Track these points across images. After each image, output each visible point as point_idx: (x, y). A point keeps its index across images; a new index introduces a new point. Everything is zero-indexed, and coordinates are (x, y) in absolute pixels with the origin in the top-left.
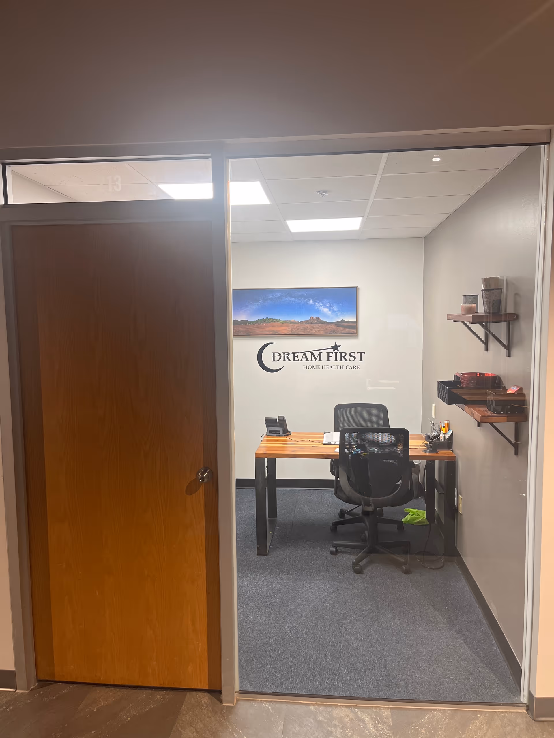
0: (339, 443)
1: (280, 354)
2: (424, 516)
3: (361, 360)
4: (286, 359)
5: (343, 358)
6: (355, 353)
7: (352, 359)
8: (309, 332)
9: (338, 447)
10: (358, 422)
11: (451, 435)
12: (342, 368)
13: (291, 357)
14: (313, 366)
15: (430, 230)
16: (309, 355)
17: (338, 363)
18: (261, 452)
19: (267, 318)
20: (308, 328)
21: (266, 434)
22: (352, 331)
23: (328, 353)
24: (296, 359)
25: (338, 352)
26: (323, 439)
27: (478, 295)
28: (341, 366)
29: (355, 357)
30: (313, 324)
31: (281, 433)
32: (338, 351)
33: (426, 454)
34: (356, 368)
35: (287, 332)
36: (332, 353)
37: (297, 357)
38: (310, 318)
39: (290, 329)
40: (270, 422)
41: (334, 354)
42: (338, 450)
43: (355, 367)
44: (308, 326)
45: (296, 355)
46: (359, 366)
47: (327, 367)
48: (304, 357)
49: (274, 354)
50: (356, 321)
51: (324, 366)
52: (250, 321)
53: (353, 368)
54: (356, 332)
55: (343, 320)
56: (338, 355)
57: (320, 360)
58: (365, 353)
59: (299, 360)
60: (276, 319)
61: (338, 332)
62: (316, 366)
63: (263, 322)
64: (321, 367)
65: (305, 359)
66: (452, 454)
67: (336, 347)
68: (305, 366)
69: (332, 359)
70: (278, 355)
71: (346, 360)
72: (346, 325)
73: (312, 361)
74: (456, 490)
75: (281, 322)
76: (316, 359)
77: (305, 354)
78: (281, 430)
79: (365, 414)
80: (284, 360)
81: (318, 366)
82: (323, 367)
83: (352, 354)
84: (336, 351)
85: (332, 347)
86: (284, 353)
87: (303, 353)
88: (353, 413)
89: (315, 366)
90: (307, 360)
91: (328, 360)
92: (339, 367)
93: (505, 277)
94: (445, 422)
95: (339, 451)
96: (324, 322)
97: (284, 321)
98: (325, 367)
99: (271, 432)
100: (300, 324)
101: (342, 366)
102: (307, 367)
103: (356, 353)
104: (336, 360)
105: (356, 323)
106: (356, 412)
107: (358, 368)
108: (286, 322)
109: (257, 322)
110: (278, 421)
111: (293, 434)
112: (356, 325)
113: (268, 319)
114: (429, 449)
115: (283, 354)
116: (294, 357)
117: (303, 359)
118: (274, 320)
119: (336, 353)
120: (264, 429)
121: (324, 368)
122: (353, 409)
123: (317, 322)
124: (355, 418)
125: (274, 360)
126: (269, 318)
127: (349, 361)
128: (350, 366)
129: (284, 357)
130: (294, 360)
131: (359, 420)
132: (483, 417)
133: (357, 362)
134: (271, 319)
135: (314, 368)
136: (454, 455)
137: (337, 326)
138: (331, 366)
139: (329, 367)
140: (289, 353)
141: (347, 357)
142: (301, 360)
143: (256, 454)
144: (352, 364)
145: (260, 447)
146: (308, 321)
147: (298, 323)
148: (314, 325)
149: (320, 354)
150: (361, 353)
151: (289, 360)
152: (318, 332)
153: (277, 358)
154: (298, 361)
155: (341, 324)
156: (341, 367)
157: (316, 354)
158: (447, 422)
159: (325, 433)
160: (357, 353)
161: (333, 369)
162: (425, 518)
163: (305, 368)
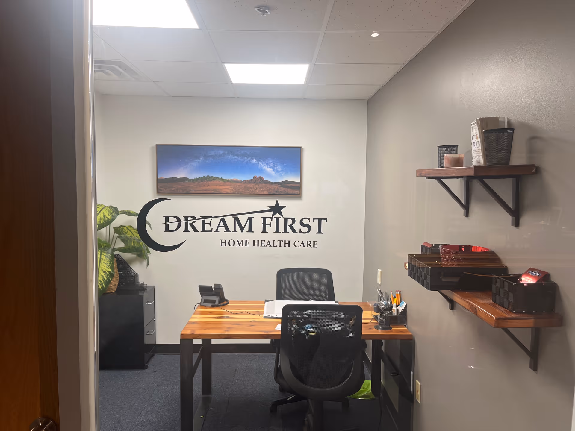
0: (280, 316)
1: (178, 219)
2: (369, 389)
3: (320, 232)
4: (190, 228)
5: (289, 228)
6: (309, 219)
7: (305, 229)
8: (253, 191)
9: (279, 323)
10: (300, 289)
11: (404, 309)
12: (287, 245)
13: (198, 224)
14: (237, 241)
15: (378, 88)
16: (230, 221)
17: (282, 236)
18: (188, 332)
19: (208, 176)
20: (251, 188)
21: (200, 304)
22: (295, 192)
23: (264, 219)
24: (207, 227)
25: (282, 217)
26: (264, 310)
27: (457, 146)
28: (285, 241)
29: (309, 227)
30: (256, 183)
31: (217, 303)
32: (282, 215)
33: (378, 332)
34: (312, 245)
35: (228, 191)
36: (271, 218)
37: (210, 224)
38: (254, 177)
39: (232, 188)
40: (204, 290)
41: (274, 220)
42: (279, 327)
43: (309, 243)
44: (252, 185)
45: (207, 221)
46: (315, 243)
47: (262, 243)
48: (222, 224)
49: (167, 218)
50: (299, 182)
51: (256, 241)
52: (190, 178)
53: (305, 245)
54: (299, 193)
55: (286, 180)
56: (282, 222)
57: (250, 230)
58: (326, 219)
59: (213, 231)
60: (218, 178)
61: (282, 192)
62: (242, 241)
63: (204, 180)
64: (251, 243)
65: (224, 229)
66: (407, 332)
67: (277, 209)
68: (224, 241)
69: (270, 230)
70: (175, 220)
71: (294, 231)
72: (290, 185)
73: (235, 231)
74: (412, 373)
75: (223, 181)
76: (242, 229)
77: (223, 220)
78: (217, 299)
79: (307, 280)
80: (186, 230)
81: (246, 241)
82: (254, 243)
83: (305, 222)
84: (277, 215)
85: (270, 209)
86: (186, 218)
87: (220, 218)
88: (295, 279)
89: (240, 242)
90: (227, 230)
91: (264, 231)
92: (283, 243)
93: (506, 118)
94: (396, 292)
95: (281, 329)
96: (268, 182)
97: (226, 180)
98: (259, 243)
99: (206, 301)
100: (242, 183)
101: (287, 242)
102: (226, 243)
103: (311, 220)
104: (277, 231)
105: (300, 184)
106: (298, 277)
107: (315, 246)
108: (228, 181)
109: (197, 180)
110: (213, 290)
111: (230, 304)
112: (300, 185)
113: (209, 178)
114: (381, 324)
115: (183, 219)
116: (204, 224)
117: (219, 229)
118: (216, 178)
119: (277, 219)
120: (199, 298)
121: (256, 245)
122: (295, 274)
123: (261, 182)
124: (298, 284)
125: (167, 229)
126: (210, 176)
127: (299, 233)
128: (300, 242)
129: (186, 224)
130: (204, 230)
131: (301, 287)
132: (499, 319)
133: (313, 235)
134: (212, 177)
135: (239, 245)
136: (410, 334)
137: (281, 187)
138: (269, 242)
139: (266, 243)
140: (194, 218)
141: (297, 226)
142: (217, 231)
143: (182, 335)
144: (305, 238)
145: (189, 323)
146: (251, 180)
147: (241, 182)
148: (257, 185)
149: (250, 219)
150: (320, 220)
151: (195, 230)
152: (261, 192)
153: (173, 226)
154: (211, 231)
155: (285, 184)
156: (285, 243)
157: (243, 219)
158: (398, 292)
159: (266, 301)
160: (314, 219)
161: (272, 247)
162: (370, 391)
163: (224, 244)
